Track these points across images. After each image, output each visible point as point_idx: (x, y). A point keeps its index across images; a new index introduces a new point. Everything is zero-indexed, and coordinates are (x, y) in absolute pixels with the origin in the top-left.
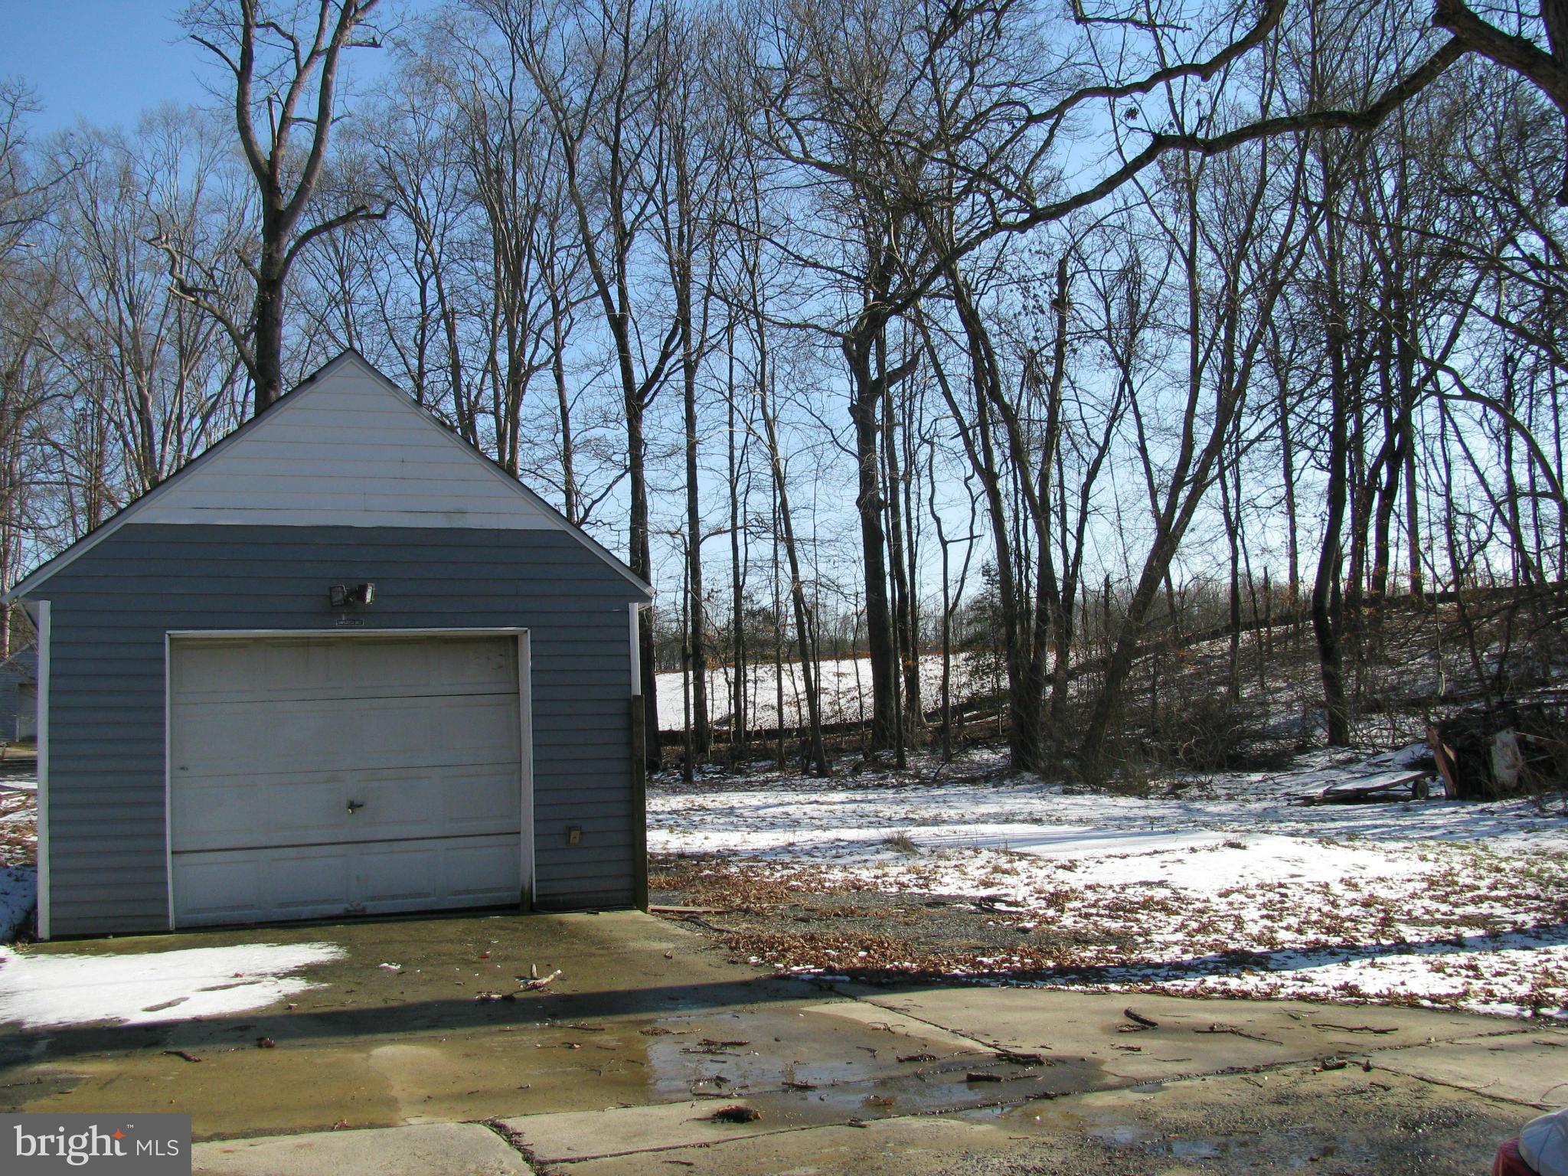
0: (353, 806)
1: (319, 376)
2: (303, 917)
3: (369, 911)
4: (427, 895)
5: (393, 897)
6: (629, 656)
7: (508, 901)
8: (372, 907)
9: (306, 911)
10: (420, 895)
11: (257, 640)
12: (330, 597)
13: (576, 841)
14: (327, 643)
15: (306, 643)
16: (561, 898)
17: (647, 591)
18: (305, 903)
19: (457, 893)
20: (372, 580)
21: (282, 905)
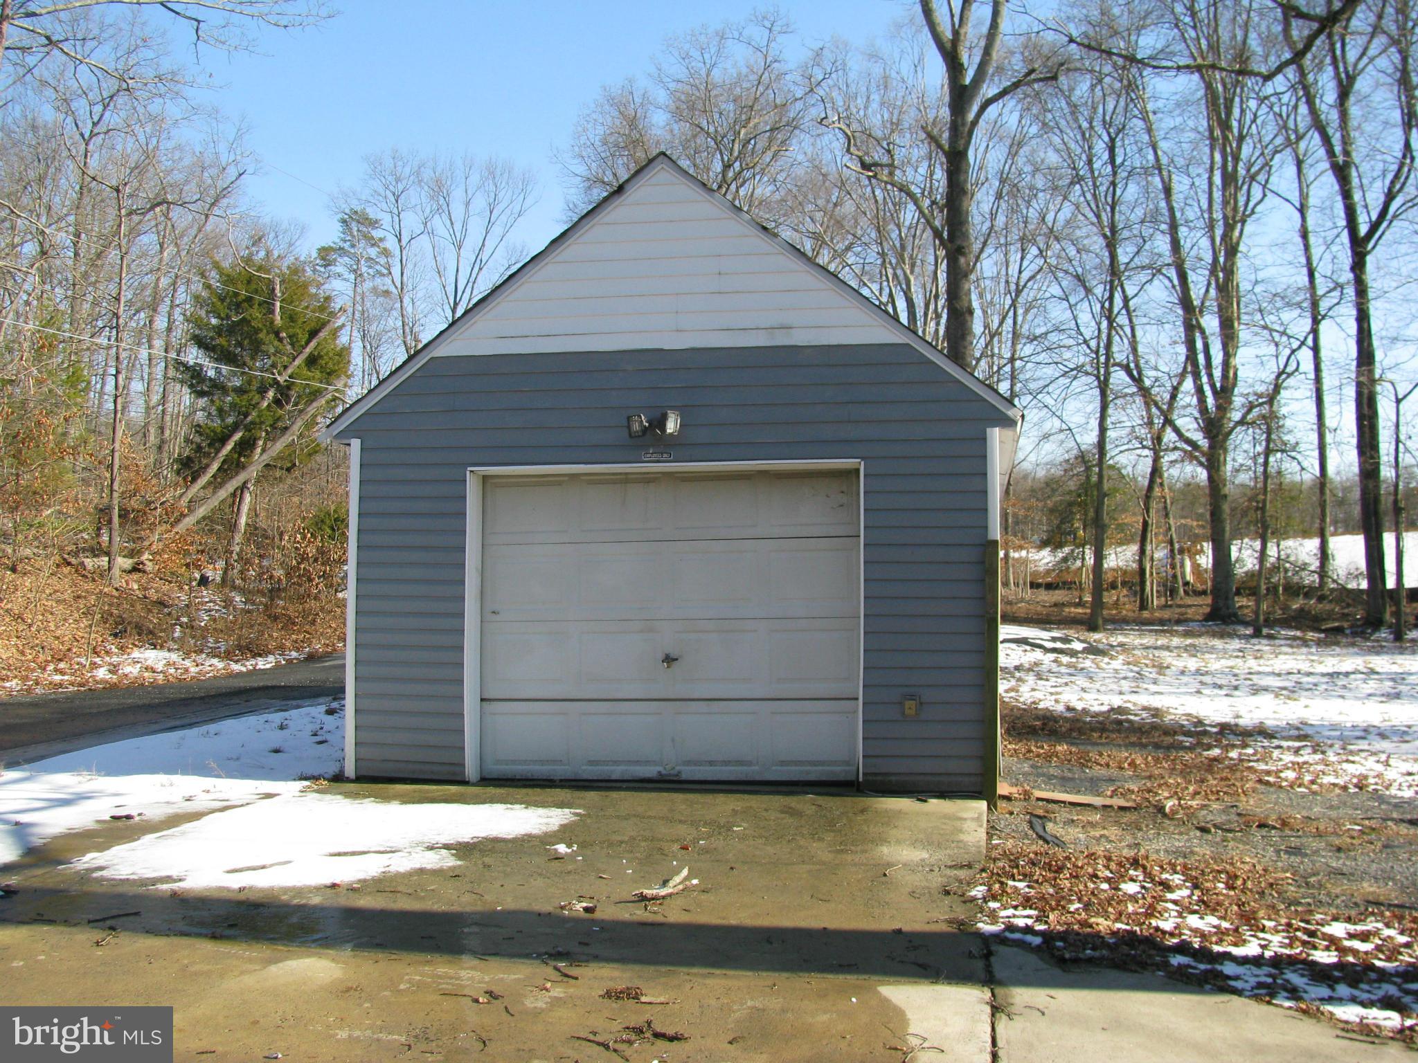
0: (669, 660)
1: (627, 187)
2: (614, 777)
3: (684, 777)
4: (749, 763)
5: (711, 763)
6: (985, 492)
7: (841, 778)
8: (688, 773)
9: (617, 772)
10: (740, 763)
11: (573, 477)
12: (629, 427)
13: (913, 712)
14: (648, 480)
15: (626, 479)
16: (893, 778)
17: (1010, 413)
18: (616, 763)
19: (783, 763)
20: (673, 408)
21: (591, 763)
